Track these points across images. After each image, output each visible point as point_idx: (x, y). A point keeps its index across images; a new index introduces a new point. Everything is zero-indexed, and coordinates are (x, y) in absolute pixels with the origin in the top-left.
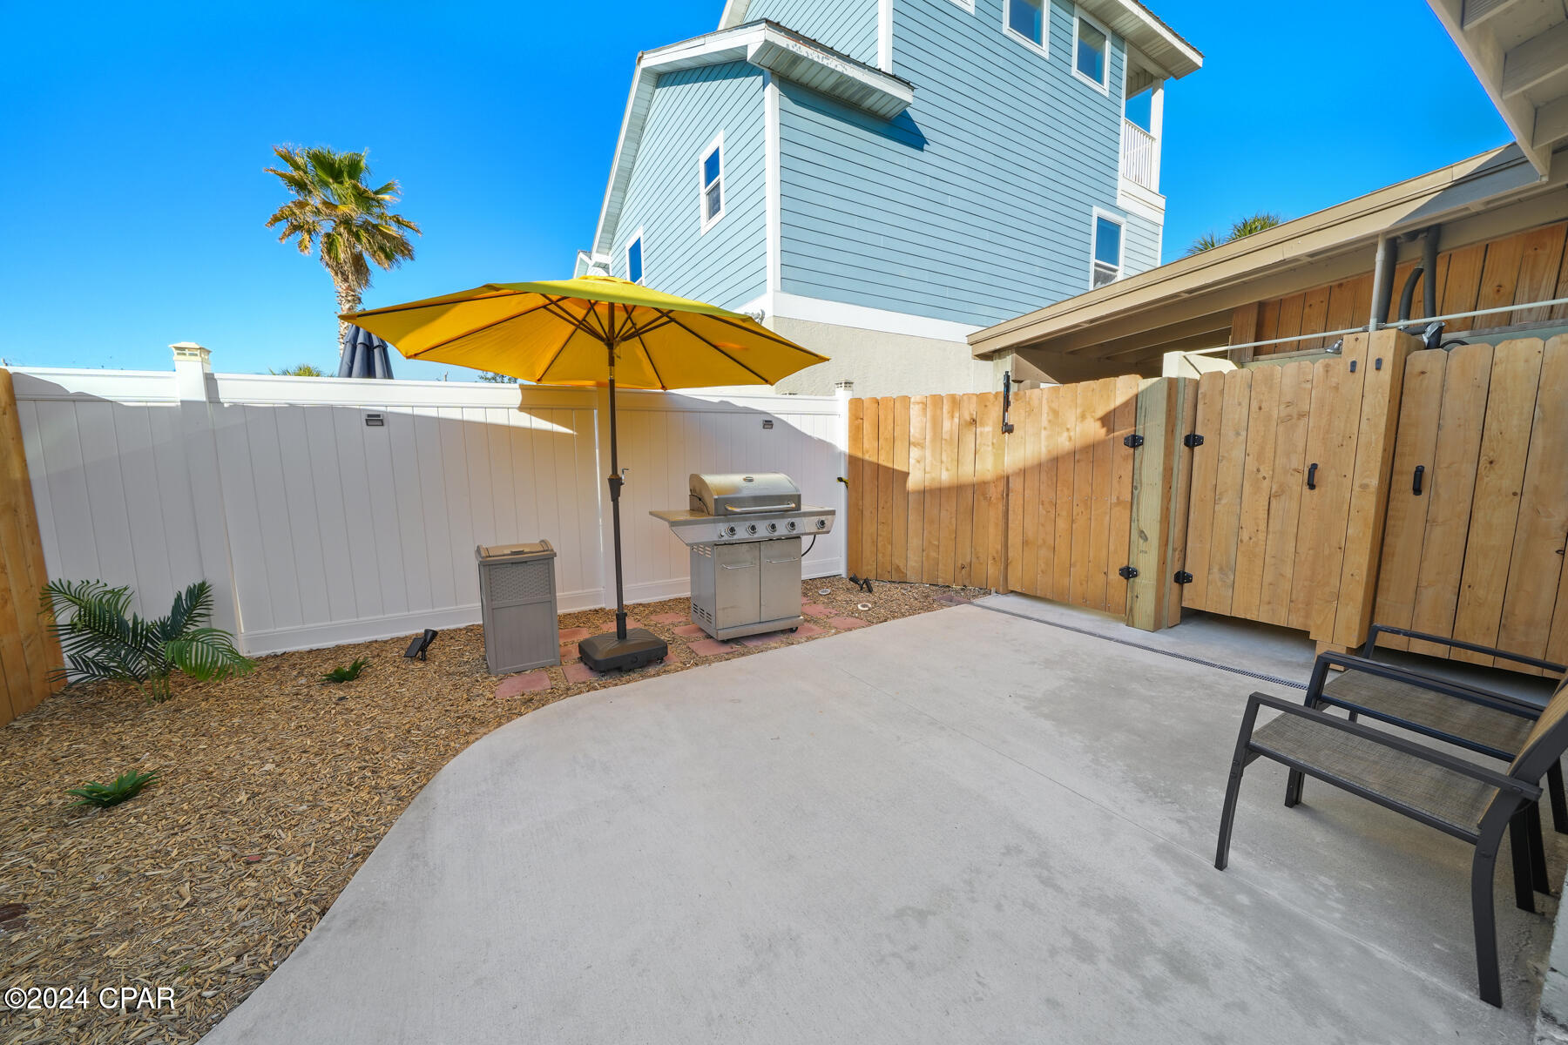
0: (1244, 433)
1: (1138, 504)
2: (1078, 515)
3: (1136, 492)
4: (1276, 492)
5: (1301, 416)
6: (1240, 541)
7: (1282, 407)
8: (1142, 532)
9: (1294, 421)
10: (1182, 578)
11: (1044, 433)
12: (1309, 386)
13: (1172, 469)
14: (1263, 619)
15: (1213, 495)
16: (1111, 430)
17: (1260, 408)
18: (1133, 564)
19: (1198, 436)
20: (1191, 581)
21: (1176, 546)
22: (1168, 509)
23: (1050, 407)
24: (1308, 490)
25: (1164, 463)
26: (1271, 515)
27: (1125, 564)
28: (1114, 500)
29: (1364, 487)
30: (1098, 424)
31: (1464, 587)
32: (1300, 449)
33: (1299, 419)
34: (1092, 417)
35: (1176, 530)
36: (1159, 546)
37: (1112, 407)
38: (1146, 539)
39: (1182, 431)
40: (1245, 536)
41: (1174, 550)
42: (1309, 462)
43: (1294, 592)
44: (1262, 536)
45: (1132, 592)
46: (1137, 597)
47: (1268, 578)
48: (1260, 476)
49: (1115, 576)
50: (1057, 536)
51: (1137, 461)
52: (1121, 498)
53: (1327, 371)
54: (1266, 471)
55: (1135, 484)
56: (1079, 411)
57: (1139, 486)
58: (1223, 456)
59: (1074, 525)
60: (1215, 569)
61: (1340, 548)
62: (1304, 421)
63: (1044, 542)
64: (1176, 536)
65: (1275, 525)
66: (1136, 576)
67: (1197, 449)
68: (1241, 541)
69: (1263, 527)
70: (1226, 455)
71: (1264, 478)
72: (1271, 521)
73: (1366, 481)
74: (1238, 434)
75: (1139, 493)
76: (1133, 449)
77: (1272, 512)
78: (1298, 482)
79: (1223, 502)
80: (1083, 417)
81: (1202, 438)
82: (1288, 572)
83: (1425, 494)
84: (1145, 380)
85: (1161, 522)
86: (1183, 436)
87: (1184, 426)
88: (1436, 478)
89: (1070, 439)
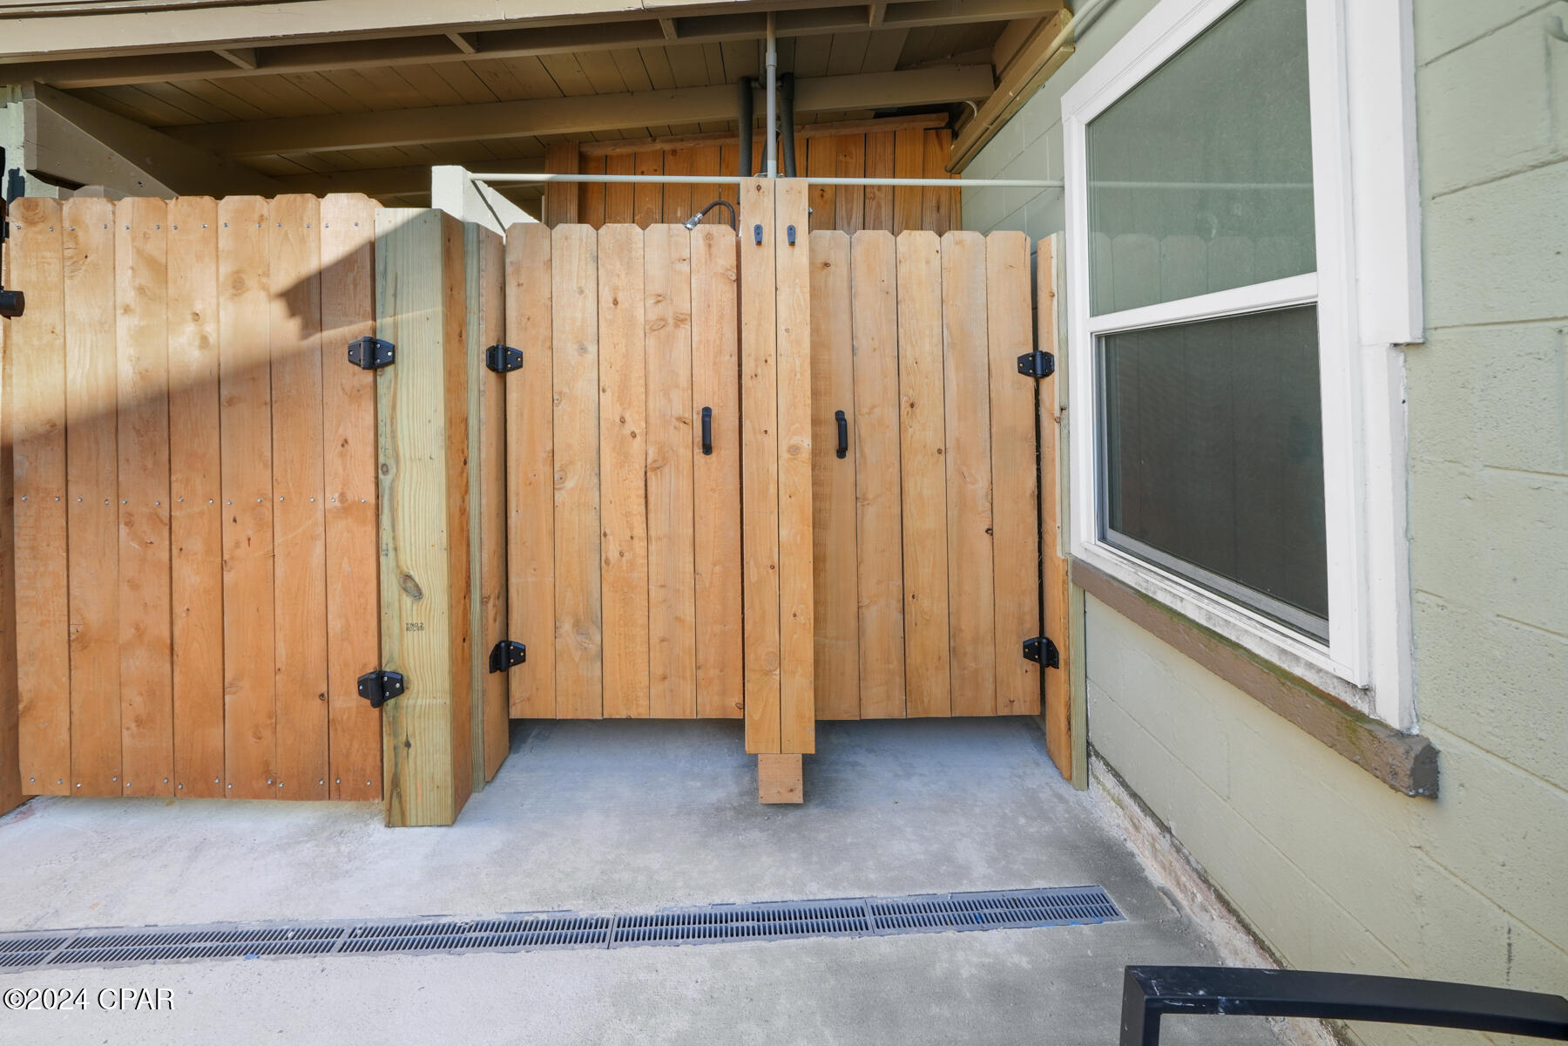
0: (592, 349)
1: (393, 511)
2: (237, 545)
3: (386, 480)
4: (655, 461)
5: (680, 320)
6: (604, 562)
7: (651, 301)
8: (408, 577)
9: (670, 328)
10: (506, 656)
11: (125, 325)
12: (685, 267)
13: (466, 420)
14: (658, 713)
15: (548, 469)
16: (313, 324)
17: (615, 302)
18: (391, 660)
19: (513, 350)
20: (523, 660)
21: (487, 592)
22: (464, 512)
23: (139, 252)
24: (702, 455)
25: (448, 408)
26: (651, 506)
27: (371, 666)
28: (333, 501)
29: (794, 450)
30: (278, 309)
31: (909, 598)
32: (683, 380)
33: (677, 326)
34: (264, 288)
35: (485, 556)
36: (451, 607)
37: (312, 266)
38: (418, 594)
39: (480, 339)
40: (612, 551)
41: (484, 601)
42: (699, 406)
43: (700, 646)
44: (639, 546)
45: (395, 734)
46: (408, 745)
47: (658, 630)
48: (627, 431)
49: (348, 701)
50: (179, 610)
51: (384, 404)
52: (350, 496)
53: (710, 246)
54: (635, 424)
55: (382, 460)
56: (226, 269)
57: (391, 463)
58: (560, 393)
59: (229, 577)
60: (567, 627)
61: (773, 567)
62: (683, 332)
63: (140, 631)
64: (485, 569)
65: (659, 526)
66: (402, 690)
67: (513, 377)
68: (607, 562)
69: (639, 531)
70: (566, 390)
71: (634, 435)
72: (651, 516)
73: (795, 440)
74: (583, 350)
75: (393, 481)
76: (368, 377)
77: (651, 499)
78: (685, 440)
79: (569, 484)
80: (237, 285)
81: (520, 355)
82: (687, 611)
83: (850, 454)
84: (391, 210)
85: (450, 548)
86: (484, 349)
87: (483, 327)
88: (859, 431)
89: (204, 342)
